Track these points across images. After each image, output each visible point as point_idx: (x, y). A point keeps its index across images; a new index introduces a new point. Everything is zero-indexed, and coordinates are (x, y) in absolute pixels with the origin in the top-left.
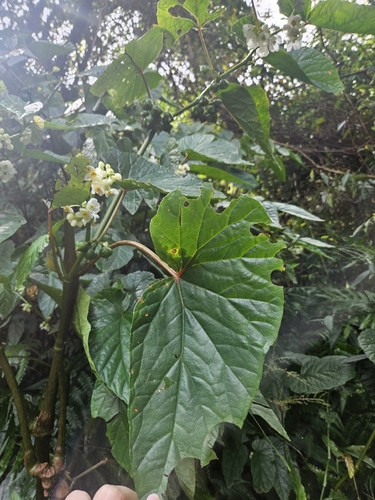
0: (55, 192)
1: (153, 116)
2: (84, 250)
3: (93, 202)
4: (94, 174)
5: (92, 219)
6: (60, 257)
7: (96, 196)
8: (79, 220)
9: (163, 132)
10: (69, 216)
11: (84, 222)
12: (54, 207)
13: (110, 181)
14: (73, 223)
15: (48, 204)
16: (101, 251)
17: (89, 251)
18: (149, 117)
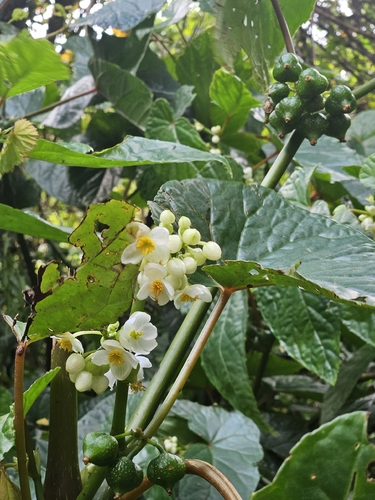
0: (40, 296)
1: (301, 96)
2: (106, 461)
3: (139, 323)
4: (147, 245)
5: (134, 372)
6: (37, 479)
7: (148, 306)
8: (98, 372)
9: (325, 138)
10: (72, 362)
11: (112, 378)
12: (35, 337)
13: (188, 263)
14: (82, 383)
15: (19, 329)
16: (154, 463)
17: (121, 464)
18: (291, 101)
